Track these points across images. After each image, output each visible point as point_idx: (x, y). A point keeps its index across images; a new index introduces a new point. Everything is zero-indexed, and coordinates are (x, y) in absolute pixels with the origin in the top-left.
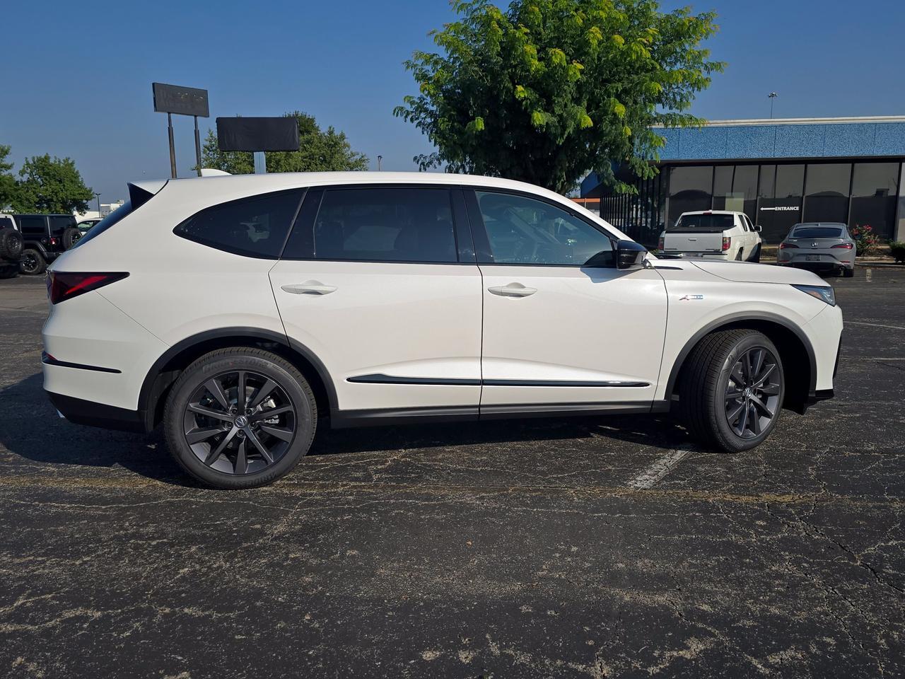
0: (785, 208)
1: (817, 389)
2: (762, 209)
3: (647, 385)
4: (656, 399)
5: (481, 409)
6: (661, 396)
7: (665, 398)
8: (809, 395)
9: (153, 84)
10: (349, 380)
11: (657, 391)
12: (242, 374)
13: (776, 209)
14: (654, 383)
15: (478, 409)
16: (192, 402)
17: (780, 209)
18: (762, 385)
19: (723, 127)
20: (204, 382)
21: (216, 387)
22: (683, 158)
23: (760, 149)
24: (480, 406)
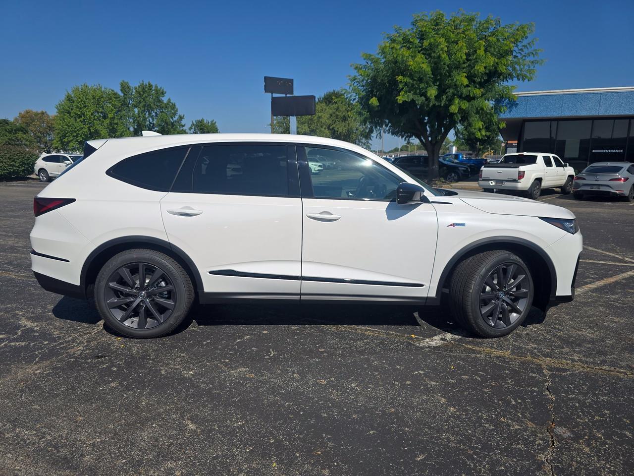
0: (612, 151)
1: (556, 295)
2: (593, 151)
3: (422, 285)
4: (428, 296)
5: (302, 297)
6: (433, 294)
7: (436, 296)
8: (550, 299)
9: (265, 77)
10: (210, 273)
11: (430, 290)
12: (141, 265)
13: (604, 151)
14: (427, 285)
15: (299, 297)
16: (111, 282)
17: (607, 151)
18: (514, 289)
19: (560, 95)
20: (118, 268)
21: (126, 273)
22: (529, 116)
23: (588, 109)
24: (301, 294)
